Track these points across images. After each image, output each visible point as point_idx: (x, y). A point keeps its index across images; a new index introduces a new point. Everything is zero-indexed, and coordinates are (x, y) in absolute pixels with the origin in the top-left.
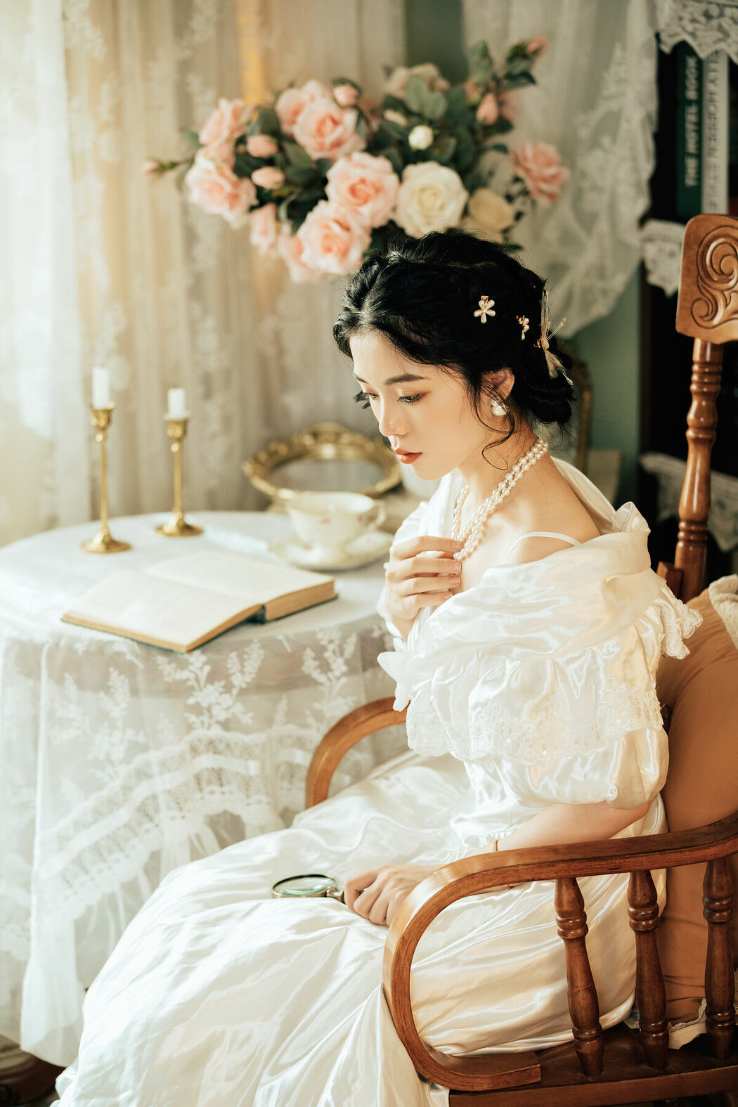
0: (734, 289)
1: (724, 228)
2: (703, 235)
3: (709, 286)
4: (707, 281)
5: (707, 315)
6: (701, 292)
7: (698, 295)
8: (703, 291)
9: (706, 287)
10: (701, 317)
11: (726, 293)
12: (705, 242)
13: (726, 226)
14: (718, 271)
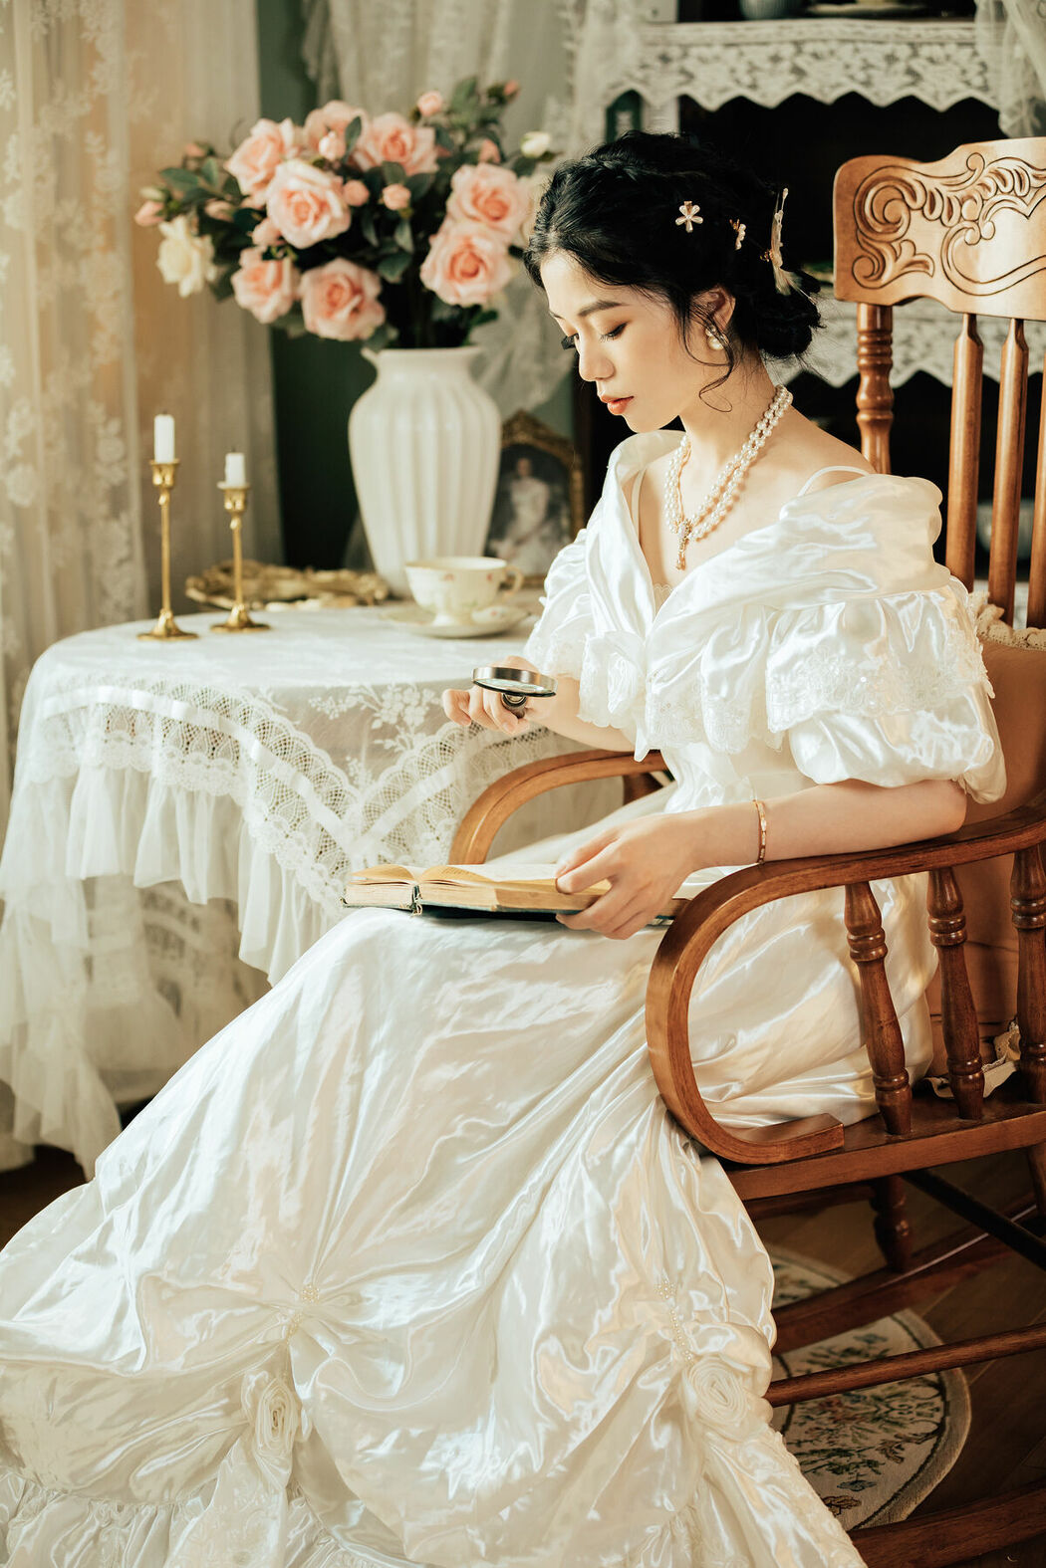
0: (904, 238)
1: (884, 170)
2: (859, 182)
3: (871, 239)
4: (869, 234)
5: (872, 274)
6: (861, 247)
7: (860, 252)
8: (864, 246)
9: (870, 242)
10: (866, 277)
11: (895, 245)
12: (861, 189)
13: (886, 167)
14: (882, 221)
